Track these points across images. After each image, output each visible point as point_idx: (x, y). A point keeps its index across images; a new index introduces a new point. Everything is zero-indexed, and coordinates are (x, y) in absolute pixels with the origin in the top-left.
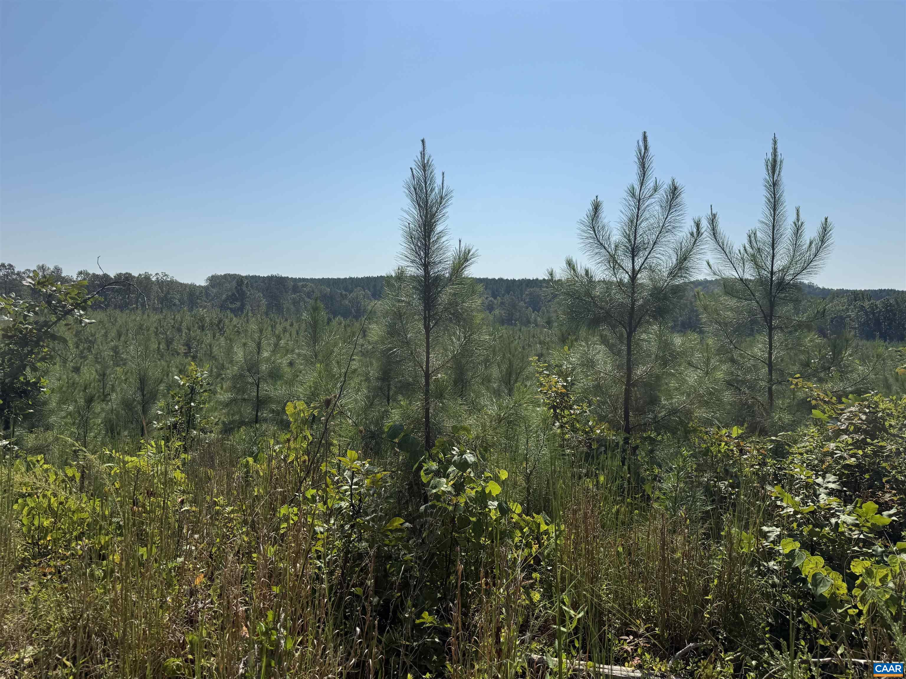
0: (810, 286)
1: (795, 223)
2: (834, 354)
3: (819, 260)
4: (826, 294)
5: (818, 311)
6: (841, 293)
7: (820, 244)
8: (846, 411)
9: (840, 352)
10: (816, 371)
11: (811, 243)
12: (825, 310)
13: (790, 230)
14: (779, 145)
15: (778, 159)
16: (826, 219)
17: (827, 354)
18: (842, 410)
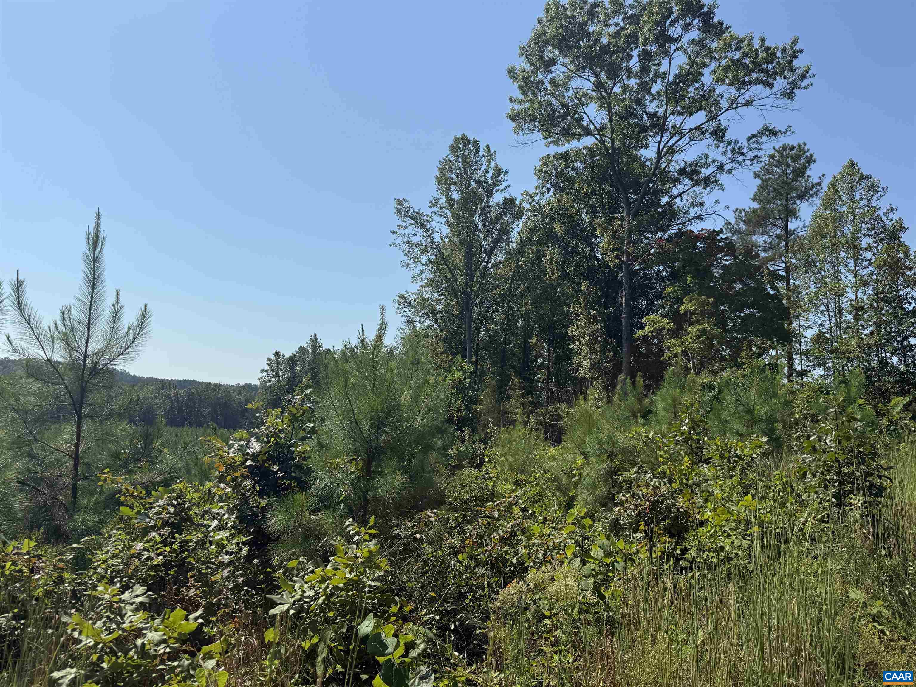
0: (123, 373)
1: (114, 306)
2: (145, 443)
3: (137, 346)
4: (136, 381)
5: (131, 399)
6: (150, 381)
7: (138, 330)
8: (155, 505)
9: (152, 442)
10: (126, 463)
11: (129, 328)
12: (139, 398)
13: (108, 312)
14: (102, 220)
15: (101, 234)
16: (146, 306)
17: (137, 444)
18: (151, 504)
